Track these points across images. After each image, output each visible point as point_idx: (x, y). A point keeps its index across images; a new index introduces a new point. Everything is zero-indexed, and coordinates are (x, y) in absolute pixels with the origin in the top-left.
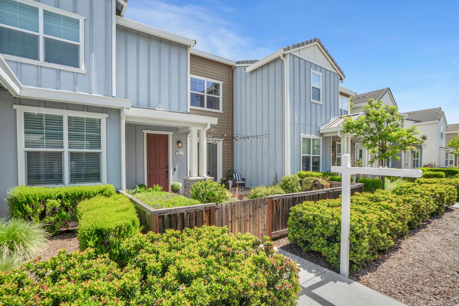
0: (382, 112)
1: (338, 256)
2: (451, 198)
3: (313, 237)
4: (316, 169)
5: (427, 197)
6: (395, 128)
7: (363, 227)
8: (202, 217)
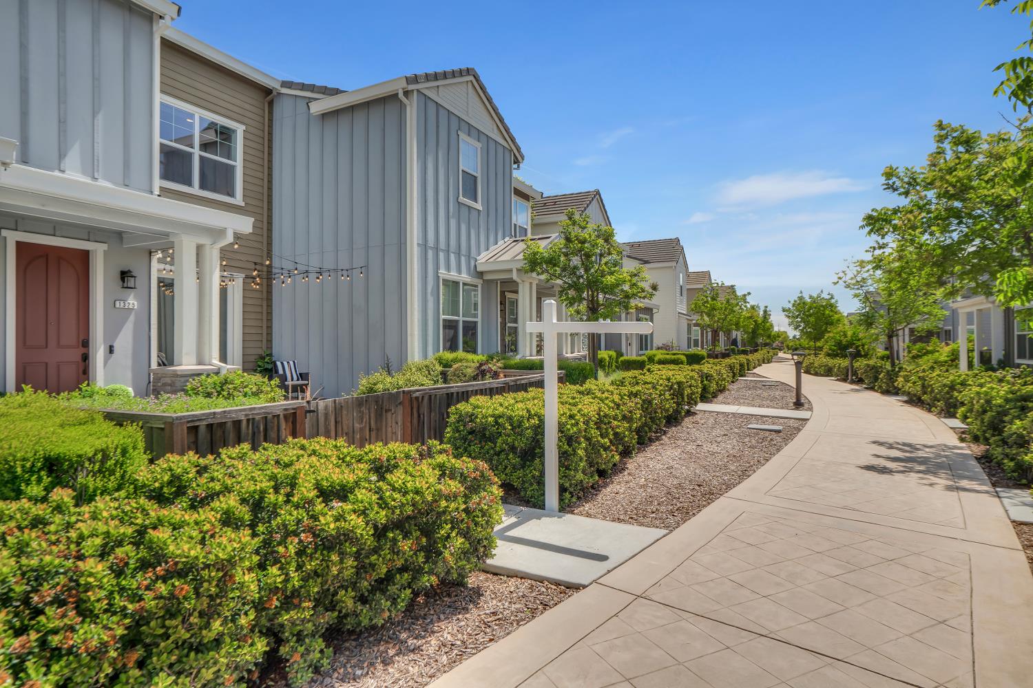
0: (590, 237)
1: (540, 482)
2: (693, 393)
3: (496, 457)
4: (471, 348)
5: (661, 388)
6: (612, 269)
7: (578, 424)
8: (278, 430)
